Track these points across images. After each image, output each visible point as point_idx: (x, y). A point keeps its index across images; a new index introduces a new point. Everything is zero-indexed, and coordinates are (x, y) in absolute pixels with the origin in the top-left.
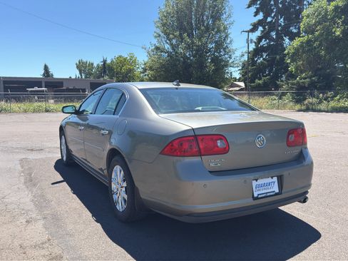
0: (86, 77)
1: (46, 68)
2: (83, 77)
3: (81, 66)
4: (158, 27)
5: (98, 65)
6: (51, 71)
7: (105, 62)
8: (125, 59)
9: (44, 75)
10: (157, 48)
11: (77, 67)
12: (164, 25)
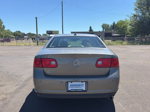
0: (105, 31)
1: (90, 28)
2: (104, 31)
3: (104, 26)
4: (136, 5)
5: (111, 25)
6: (92, 29)
7: (114, 23)
8: (123, 22)
9: (89, 30)
10: (135, 16)
11: (102, 27)
12: (139, 4)
